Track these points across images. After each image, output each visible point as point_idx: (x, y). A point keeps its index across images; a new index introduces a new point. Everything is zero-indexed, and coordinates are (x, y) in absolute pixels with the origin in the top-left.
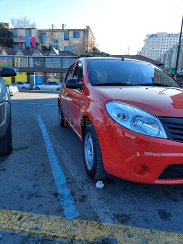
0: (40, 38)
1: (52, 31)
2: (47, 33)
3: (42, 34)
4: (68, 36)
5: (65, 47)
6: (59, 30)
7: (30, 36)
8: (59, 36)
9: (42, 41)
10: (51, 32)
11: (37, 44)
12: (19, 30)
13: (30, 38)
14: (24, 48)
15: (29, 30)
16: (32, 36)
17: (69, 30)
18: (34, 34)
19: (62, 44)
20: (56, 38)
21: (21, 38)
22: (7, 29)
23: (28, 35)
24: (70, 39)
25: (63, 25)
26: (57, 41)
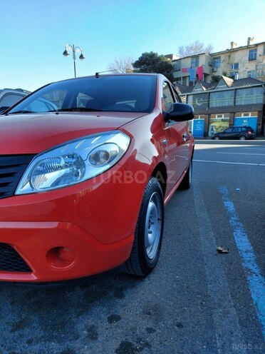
0: (210, 65)
1: (231, 52)
2: (222, 57)
3: (215, 59)
4: (256, 54)
5: (248, 72)
6: (241, 48)
7: (197, 65)
8: (242, 57)
9: (213, 70)
10: (229, 54)
11: (206, 75)
12: (182, 61)
13: (196, 68)
14: (188, 85)
15: (196, 57)
16: (200, 65)
17: (257, 45)
18: (203, 62)
19: (244, 69)
20: (236, 61)
21: (185, 70)
22: (166, 63)
23: (194, 65)
24: (258, 57)
25: (249, 39)
26: (237, 66)
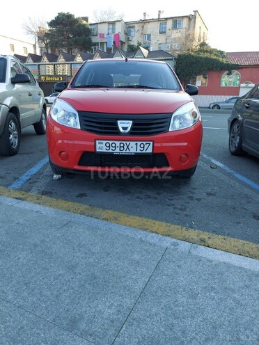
0: (126, 34)
1: (144, 22)
2: (136, 26)
3: (130, 27)
4: (165, 28)
5: (159, 44)
6: (152, 20)
7: (113, 32)
8: (153, 29)
9: (128, 38)
10: (142, 24)
11: (122, 43)
12: (99, 25)
13: (113, 36)
14: (105, 51)
15: (113, 23)
16: (116, 33)
17: (166, 19)
18: (119, 29)
19: (156, 41)
20: (148, 33)
21: (102, 36)
22: (84, 25)
23: (110, 31)
24: (167, 31)
25: (160, 12)
26: (149, 36)
